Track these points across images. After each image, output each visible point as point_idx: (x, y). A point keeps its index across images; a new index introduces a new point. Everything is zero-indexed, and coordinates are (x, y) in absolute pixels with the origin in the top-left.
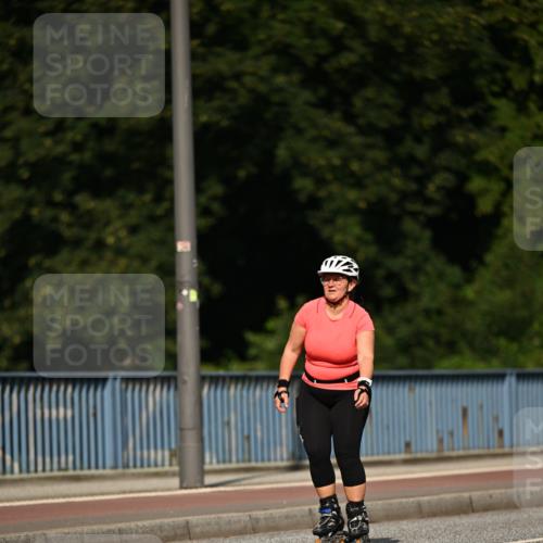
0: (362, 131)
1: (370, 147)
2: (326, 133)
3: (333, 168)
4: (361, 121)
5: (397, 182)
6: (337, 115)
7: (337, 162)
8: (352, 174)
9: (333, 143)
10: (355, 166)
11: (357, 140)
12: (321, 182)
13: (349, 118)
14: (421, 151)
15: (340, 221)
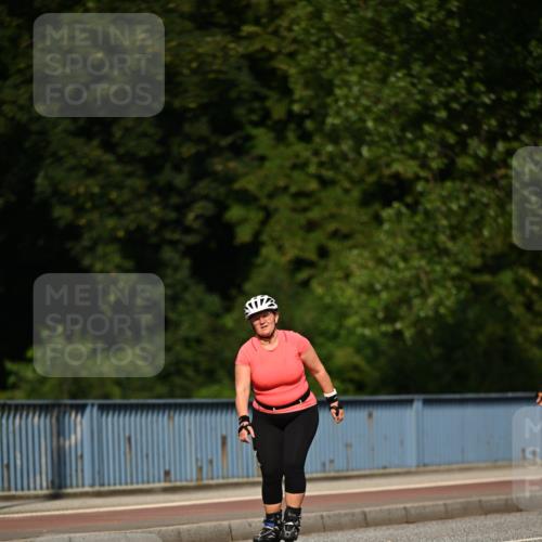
0: (120, 159)
1: (129, 175)
2: (85, 162)
3: (92, 196)
4: (121, 150)
5: (155, 209)
6: (95, 143)
7: (96, 190)
8: (111, 203)
9: (91, 172)
10: (114, 195)
11: (116, 168)
12: (80, 210)
13: (108, 146)
14: (180, 180)
15: (100, 250)
